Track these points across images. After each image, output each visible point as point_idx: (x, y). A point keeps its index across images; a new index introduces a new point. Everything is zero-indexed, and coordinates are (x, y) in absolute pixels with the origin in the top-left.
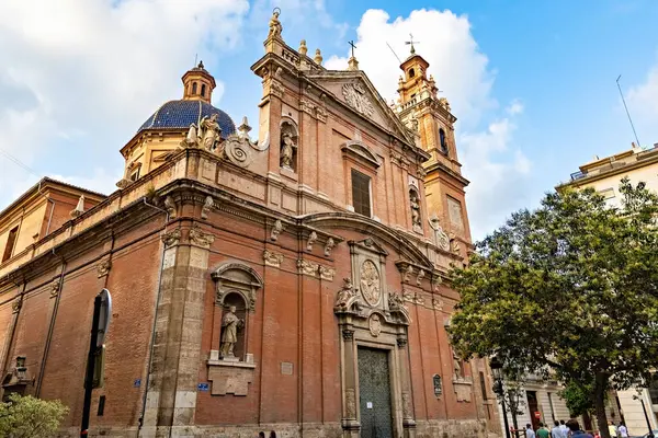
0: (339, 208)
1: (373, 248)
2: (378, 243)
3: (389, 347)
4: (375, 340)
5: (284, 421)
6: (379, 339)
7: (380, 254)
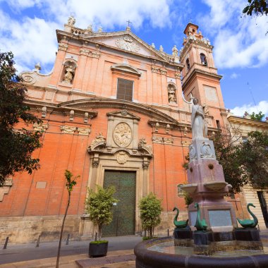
0: (90, 96)
1: (128, 116)
2: (131, 112)
3: (134, 170)
4: (122, 166)
5: (32, 215)
6: (124, 165)
7: (133, 119)
